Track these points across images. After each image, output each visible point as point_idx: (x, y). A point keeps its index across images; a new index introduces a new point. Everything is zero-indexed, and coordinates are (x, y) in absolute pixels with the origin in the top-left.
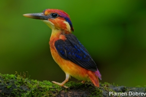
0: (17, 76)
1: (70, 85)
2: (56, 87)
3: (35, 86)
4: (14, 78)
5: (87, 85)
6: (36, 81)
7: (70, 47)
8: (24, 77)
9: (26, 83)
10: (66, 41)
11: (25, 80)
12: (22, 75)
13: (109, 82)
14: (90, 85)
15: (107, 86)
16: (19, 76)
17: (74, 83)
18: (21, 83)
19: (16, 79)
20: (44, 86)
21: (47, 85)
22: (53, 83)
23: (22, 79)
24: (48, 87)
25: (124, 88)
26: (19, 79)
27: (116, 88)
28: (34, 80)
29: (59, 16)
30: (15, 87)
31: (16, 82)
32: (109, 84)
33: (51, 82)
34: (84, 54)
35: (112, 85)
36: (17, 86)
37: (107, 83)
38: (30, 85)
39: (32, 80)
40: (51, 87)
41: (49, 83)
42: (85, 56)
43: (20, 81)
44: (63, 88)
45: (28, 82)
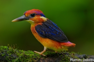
0: (9, 47)
1: (47, 54)
2: (37, 55)
3: (22, 54)
4: (7, 49)
5: (59, 53)
6: (22, 51)
7: (46, 29)
8: (14, 48)
9: (15, 52)
10: (42, 25)
11: (15, 50)
12: (12, 47)
13: (75, 52)
14: (61, 54)
15: (74, 55)
16: (10, 47)
17: (49, 52)
18: (12, 52)
19: (8, 49)
20: (28, 55)
21: (30, 53)
22: (34, 52)
23: (12, 50)
24: (31, 55)
25: (86, 56)
26: (10, 50)
27: (80, 56)
28: (21, 50)
29: (36, 14)
30: (8, 55)
31: (8, 52)
32: (75, 53)
33: (33, 51)
34: (57, 31)
35: (77, 53)
36: (9, 55)
37: (73, 52)
38: (18, 54)
39: (20, 50)
40: (33, 55)
41: (32, 52)
42: (58, 33)
43: (11, 51)
44: (42, 56)
45: (17, 52)
